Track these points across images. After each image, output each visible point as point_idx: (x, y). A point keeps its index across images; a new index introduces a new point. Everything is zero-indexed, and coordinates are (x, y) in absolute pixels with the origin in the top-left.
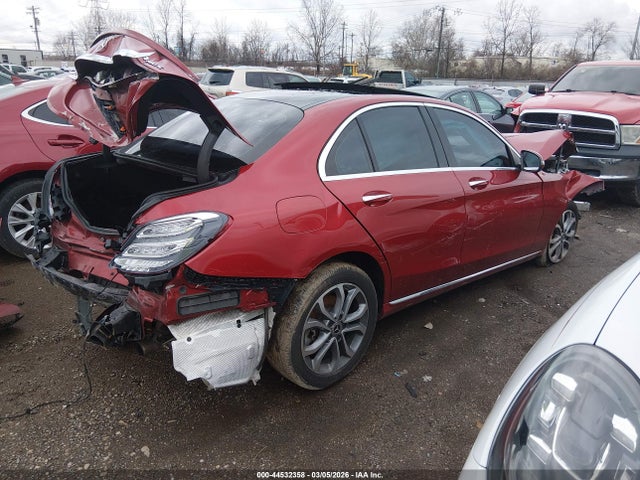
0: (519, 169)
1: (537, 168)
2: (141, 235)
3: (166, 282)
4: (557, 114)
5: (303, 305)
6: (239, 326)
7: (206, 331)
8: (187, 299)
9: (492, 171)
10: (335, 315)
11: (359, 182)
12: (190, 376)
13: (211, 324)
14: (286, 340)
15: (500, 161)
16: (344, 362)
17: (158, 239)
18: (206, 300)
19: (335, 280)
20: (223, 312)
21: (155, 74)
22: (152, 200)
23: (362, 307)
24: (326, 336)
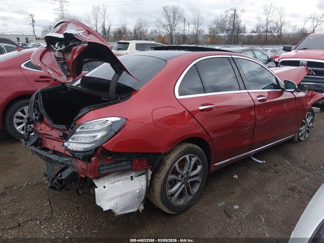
0: (283, 90)
2: (78, 130)
3: (91, 156)
5: (167, 167)
6: (132, 179)
7: (114, 182)
8: (103, 165)
9: (268, 92)
10: (184, 172)
11: (196, 99)
12: (106, 208)
13: (117, 178)
14: (158, 187)
15: (272, 86)
16: (190, 198)
17: (87, 132)
18: (114, 165)
19: (184, 153)
20: (123, 172)
21: (85, 42)
23: (199, 168)
24: (179, 184)
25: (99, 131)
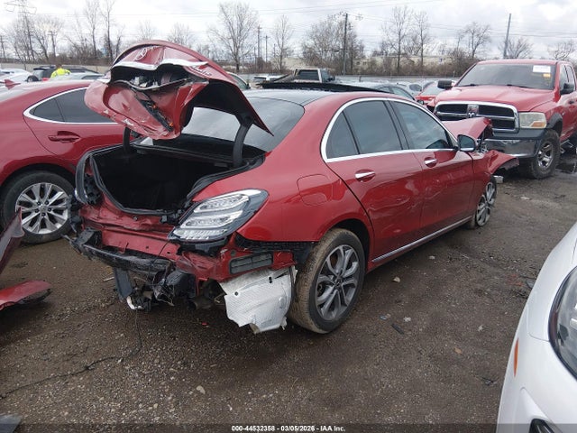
0: (457, 149)
1: (472, 149)
2: (197, 210)
3: (220, 248)
4: (467, 105)
5: (317, 263)
6: (271, 282)
7: (247, 287)
8: (236, 261)
9: (435, 153)
10: (337, 271)
11: (350, 163)
12: (241, 323)
13: (251, 281)
14: (305, 293)
15: (440, 144)
16: (344, 309)
17: (210, 213)
18: (249, 261)
19: (337, 242)
20: (257, 271)
21: (205, 79)
22: (203, 182)
23: (355, 265)
24: (331, 288)
25: (231, 210)
